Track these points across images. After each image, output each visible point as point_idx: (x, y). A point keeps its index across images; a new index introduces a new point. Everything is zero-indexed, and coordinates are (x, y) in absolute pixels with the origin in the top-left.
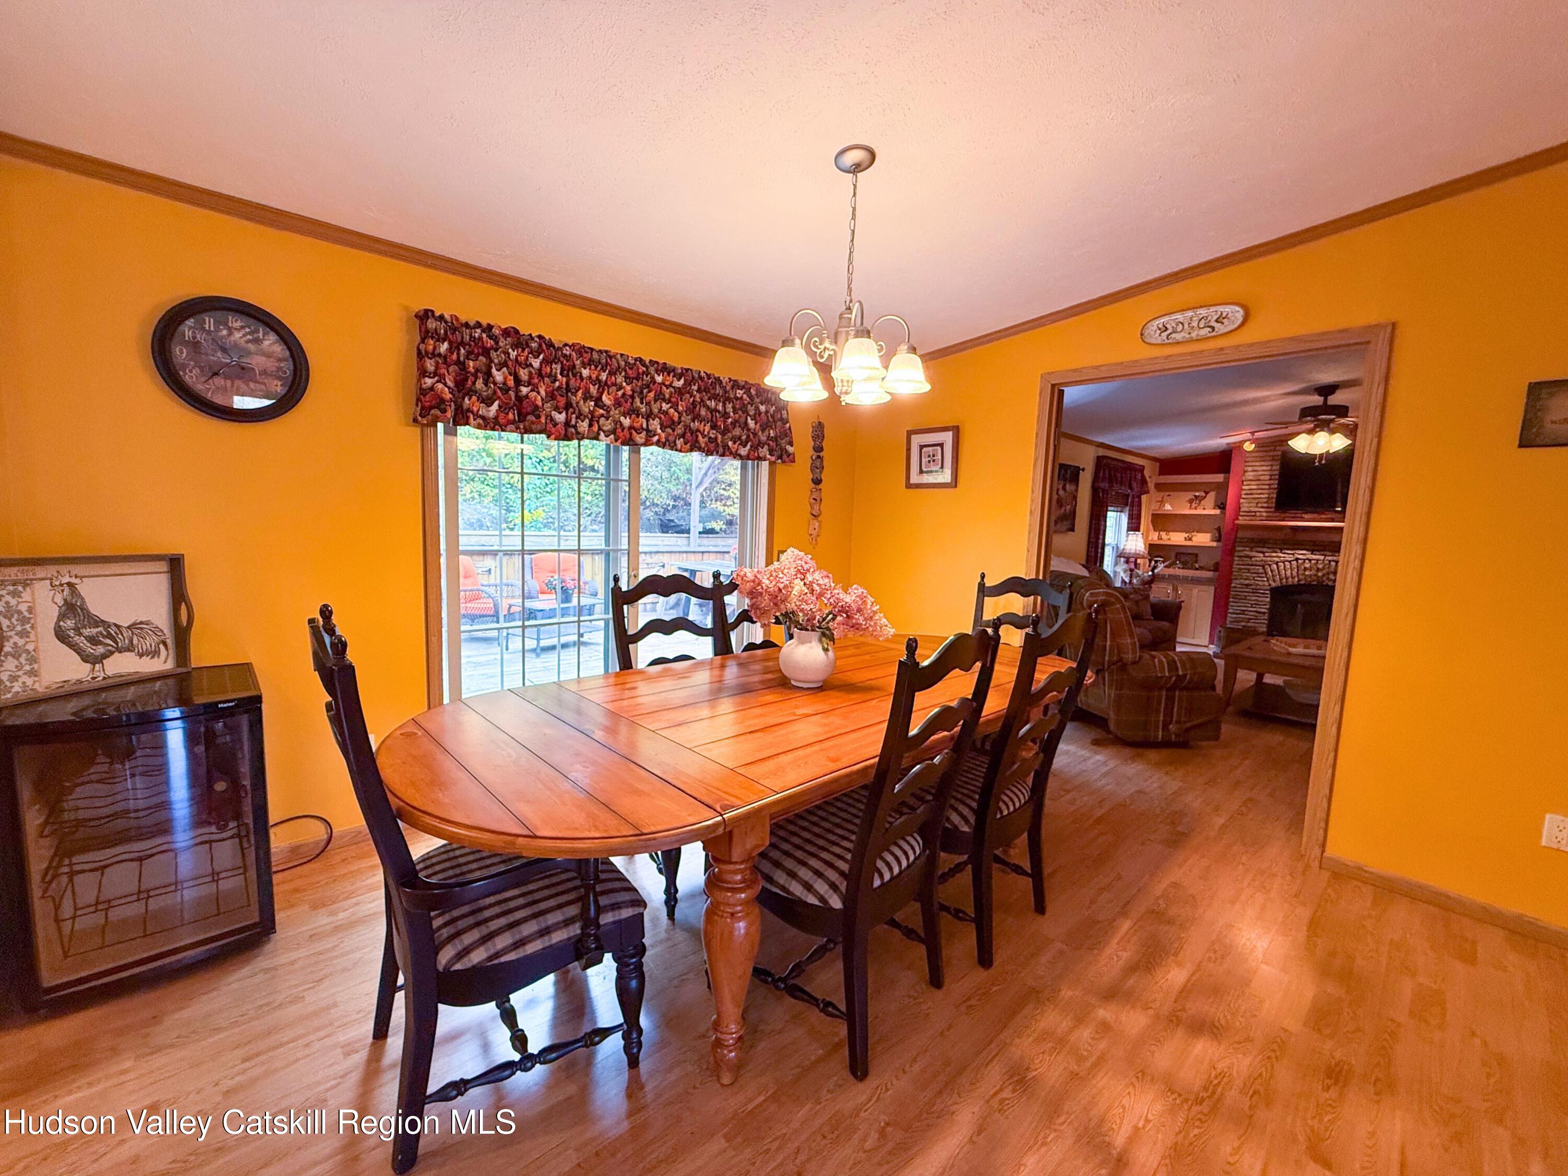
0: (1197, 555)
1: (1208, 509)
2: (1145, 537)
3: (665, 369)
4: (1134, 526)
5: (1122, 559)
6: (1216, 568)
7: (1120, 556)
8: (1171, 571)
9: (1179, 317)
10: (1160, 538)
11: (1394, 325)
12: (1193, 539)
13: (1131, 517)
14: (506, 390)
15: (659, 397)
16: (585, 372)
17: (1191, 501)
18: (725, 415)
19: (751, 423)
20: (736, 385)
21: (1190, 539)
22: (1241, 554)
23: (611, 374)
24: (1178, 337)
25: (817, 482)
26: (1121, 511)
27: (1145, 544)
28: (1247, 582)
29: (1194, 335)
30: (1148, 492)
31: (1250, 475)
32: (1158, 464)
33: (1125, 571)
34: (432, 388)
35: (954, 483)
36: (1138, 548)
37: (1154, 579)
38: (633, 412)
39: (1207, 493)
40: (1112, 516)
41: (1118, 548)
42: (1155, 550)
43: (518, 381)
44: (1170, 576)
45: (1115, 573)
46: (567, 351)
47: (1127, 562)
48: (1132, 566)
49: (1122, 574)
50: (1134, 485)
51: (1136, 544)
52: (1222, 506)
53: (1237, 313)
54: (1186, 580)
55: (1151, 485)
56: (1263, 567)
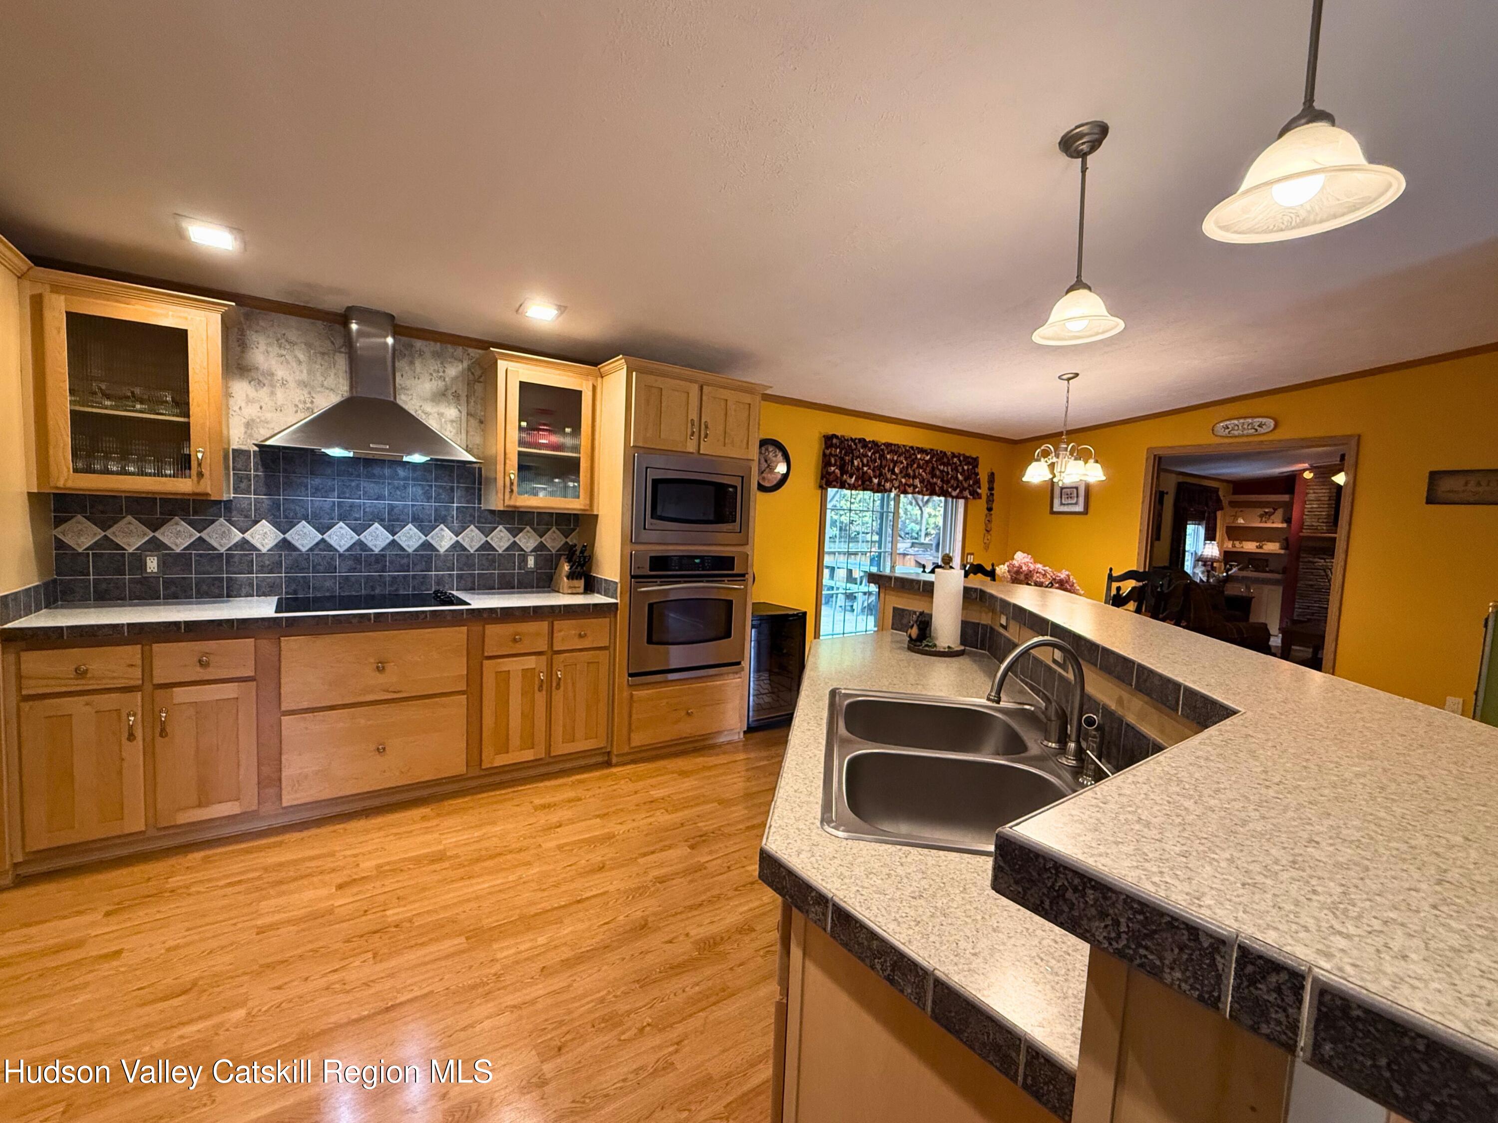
0: (1267, 561)
1: (1277, 523)
2: (1220, 546)
3: (922, 451)
4: (1210, 536)
5: (1200, 563)
6: (1284, 571)
7: (1198, 560)
8: (1244, 573)
9: (1236, 422)
10: (1234, 546)
11: (1359, 436)
12: (1264, 547)
13: (1207, 530)
14: (858, 469)
15: (919, 467)
16: (888, 457)
17: (1261, 516)
18: (948, 473)
19: (960, 477)
20: (954, 455)
21: (1261, 547)
22: (1306, 560)
23: (899, 456)
24: (1236, 433)
25: (990, 509)
26: (1199, 524)
27: (1220, 551)
28: (1311, 583)
29: (1245, 432)
30: (1222, 509)
31: (1312, 496)
32: (1231, 486)
33: (1203, 572)
34: (834, 472)
35: (1086, 512)
36: (1214, 554)
37: (1228, 579)
38: (907, 476)
39: (1275, 510)
40: (1190, 528)
41: (1196, 553)
42: (1228, 557)
43: (863, 465)
44: (1243, 577)
45: (1194, 573)
46: (883, 447)
47: (1204, 565)
48: (1209, 569)
49: (1200, 575)
50: (1210, 503)
51: (1212, 550)
52: (1288, 520)
53: (1271, 423)
54: (1257, 581)
55: (1225, 502)
56: (1325, 571)
